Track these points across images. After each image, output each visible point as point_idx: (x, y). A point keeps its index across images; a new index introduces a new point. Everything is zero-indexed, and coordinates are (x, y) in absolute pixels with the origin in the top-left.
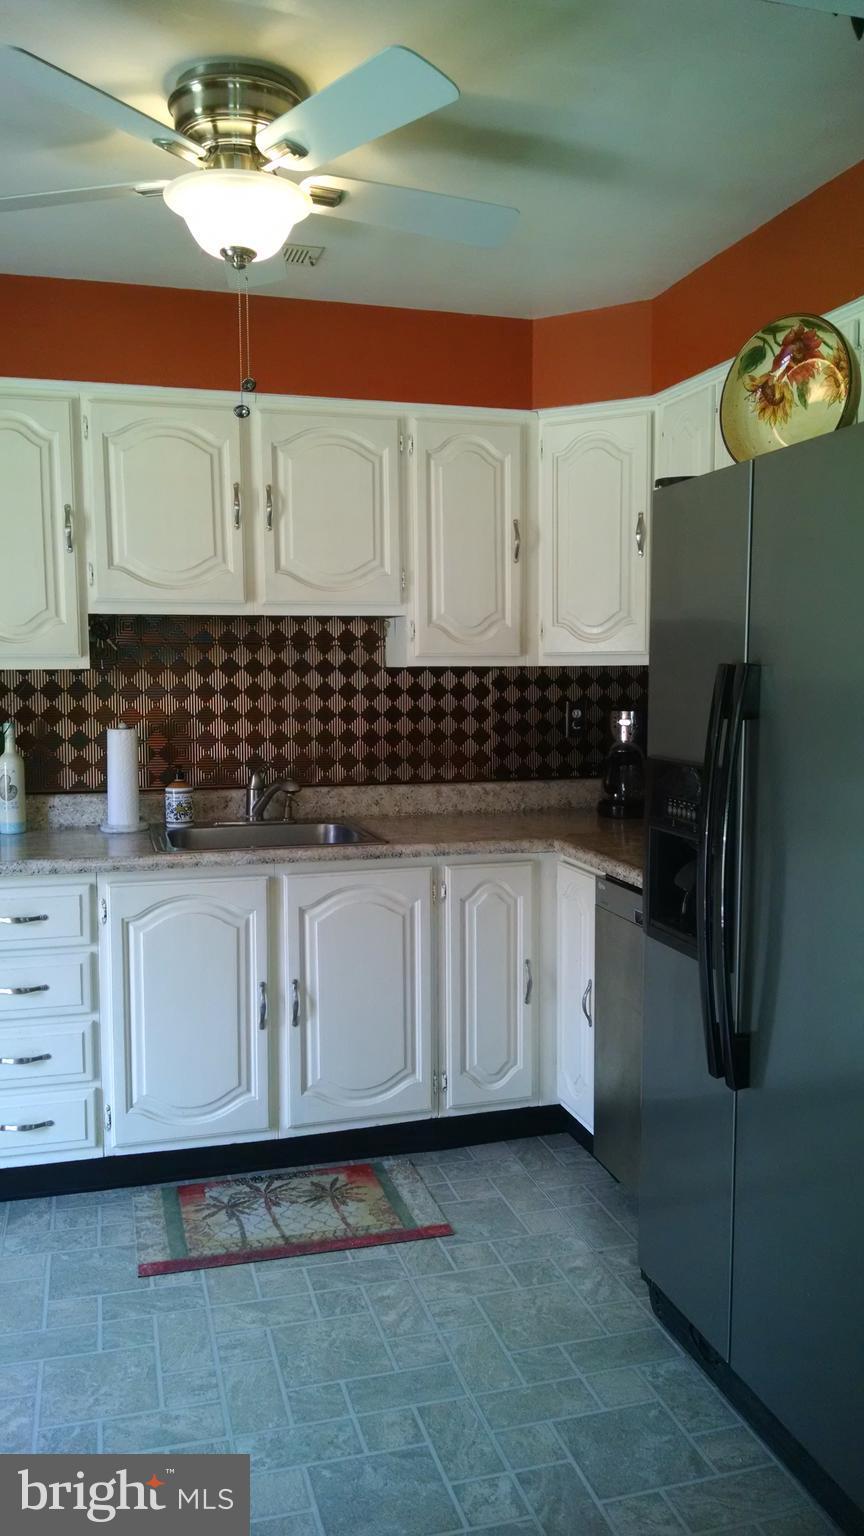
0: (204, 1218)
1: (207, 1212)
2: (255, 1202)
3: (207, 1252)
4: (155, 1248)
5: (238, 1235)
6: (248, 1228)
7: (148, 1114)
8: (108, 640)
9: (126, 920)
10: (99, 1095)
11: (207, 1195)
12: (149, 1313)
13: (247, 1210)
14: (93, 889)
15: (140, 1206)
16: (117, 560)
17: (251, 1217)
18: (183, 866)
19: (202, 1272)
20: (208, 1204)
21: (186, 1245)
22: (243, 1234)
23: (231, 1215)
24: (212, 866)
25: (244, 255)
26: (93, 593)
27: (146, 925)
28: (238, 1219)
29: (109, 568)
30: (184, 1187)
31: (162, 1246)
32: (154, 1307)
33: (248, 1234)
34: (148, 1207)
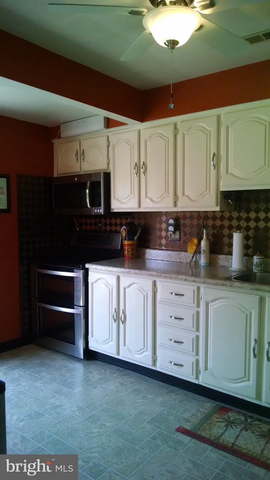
0: (217, 422)
1: (221, 420)
2: (240, 425)
3: (203, 434)
4: (191, 423)
5: (219, 434)
6: (227, 434)
7: (212, 374)
8: (229, 200)
9: (207, 302)
10: (197, 361)
11: (228, 414)
12: (163, 444)
13: (234, 427)
14: (199, 288)
15: (204, 407)
16: (230, 171)
17: (232, 430)
18: (226, 285)
19: (194, 440)
20: (224, 418)
21: (200, 428)
22: (222, 435)
23: (227, 426)
24: (237, 288)
25: (173, 43)
26: (221, 184)
27: (214, 305)
28: (227, 429)
29: (226, 174)
30: (225, 407)
31: (194, 424)
32: (167, 442)
33: (224, 435)
34: (206, 408)
